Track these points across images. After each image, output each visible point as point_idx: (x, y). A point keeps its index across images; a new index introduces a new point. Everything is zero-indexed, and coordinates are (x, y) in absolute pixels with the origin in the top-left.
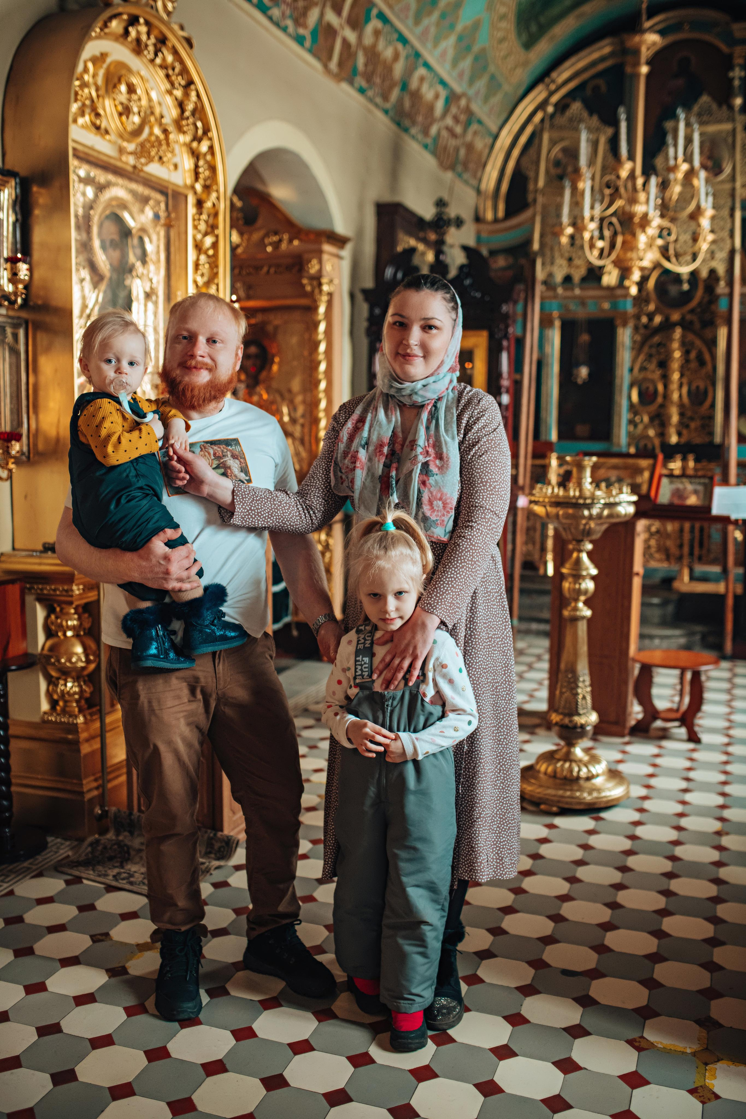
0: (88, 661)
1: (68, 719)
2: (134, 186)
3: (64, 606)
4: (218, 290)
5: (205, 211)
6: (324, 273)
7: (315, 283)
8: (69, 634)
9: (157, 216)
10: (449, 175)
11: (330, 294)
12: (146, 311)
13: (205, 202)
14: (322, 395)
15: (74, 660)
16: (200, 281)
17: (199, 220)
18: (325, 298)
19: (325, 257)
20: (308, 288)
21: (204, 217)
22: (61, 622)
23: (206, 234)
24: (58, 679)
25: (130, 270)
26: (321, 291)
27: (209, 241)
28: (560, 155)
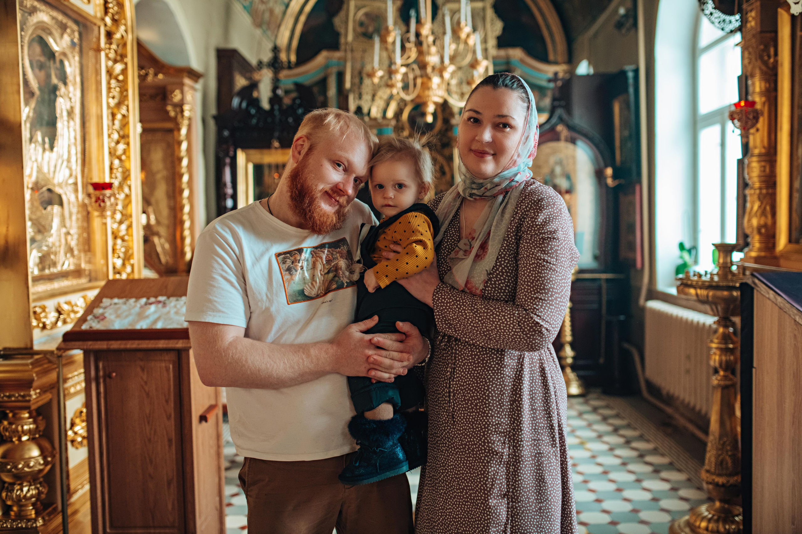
0: (46, 463)
1: (26, 523)
2: (55, 14)
3: (17, 411)
4: (128, 110)
5: (114, 41)
6: (185, 101)
7: (178, 109)
8: (25, 438)
9: (73, 44)
10: (258, 32)
11: (190, 119)
12: (68, 127)
13: (114, 34)
14: (185, 201)
15: (32, 464)
16: (113, 102)
17: (110, 49)
18: (186, 122)
19: (186, 89)
20: (172, 114)
21: (114, 46)
22: (17, 427)
23: (115, 61)
24: (13, 484)
25: (55, 89)
26: (183, 116)
27: (119, 67)
28: (363, 18)
